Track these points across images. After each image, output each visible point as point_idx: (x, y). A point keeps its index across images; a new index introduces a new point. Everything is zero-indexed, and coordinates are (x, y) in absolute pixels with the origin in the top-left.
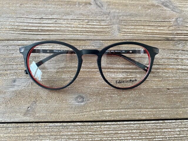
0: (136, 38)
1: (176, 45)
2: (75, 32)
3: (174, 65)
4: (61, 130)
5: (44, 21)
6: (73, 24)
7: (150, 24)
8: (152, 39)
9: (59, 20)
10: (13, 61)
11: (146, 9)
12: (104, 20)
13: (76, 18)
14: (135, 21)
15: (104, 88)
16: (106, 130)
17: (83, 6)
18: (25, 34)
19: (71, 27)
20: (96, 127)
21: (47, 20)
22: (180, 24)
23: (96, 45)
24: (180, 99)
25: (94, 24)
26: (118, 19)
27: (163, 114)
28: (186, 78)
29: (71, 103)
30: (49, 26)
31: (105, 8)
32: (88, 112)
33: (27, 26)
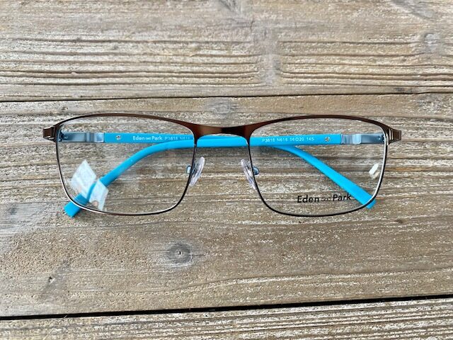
0: (321, 88)
1: (421, 106)
2: (165, 77)
3: (417, 158)
4: (133, 334)
5: (85, 48)
6: (158, 55)
7: (357, 51)
8: (361, 90)
9: (123, 44)
10: (7, 158)
11: (346, 10)
12: (238, 43)
13: (166, 39)
14: (318, 42)
15: (239, 222)
16: (245, 329)
17: (184, 5)
18: (35, 84)
19: (156, 62)
20: (220, 322)
21: (93, 44)
22: (433, 50)
23: (218, 109)
24: (429, 246)
25: (214, 52)
26: (275, 37)
27: (386, 286)
28: (445, 192)
29: (157, 264)
30: (96, 60)
31: (242, 9)
32: (200, 285)
33: (40, 62)
